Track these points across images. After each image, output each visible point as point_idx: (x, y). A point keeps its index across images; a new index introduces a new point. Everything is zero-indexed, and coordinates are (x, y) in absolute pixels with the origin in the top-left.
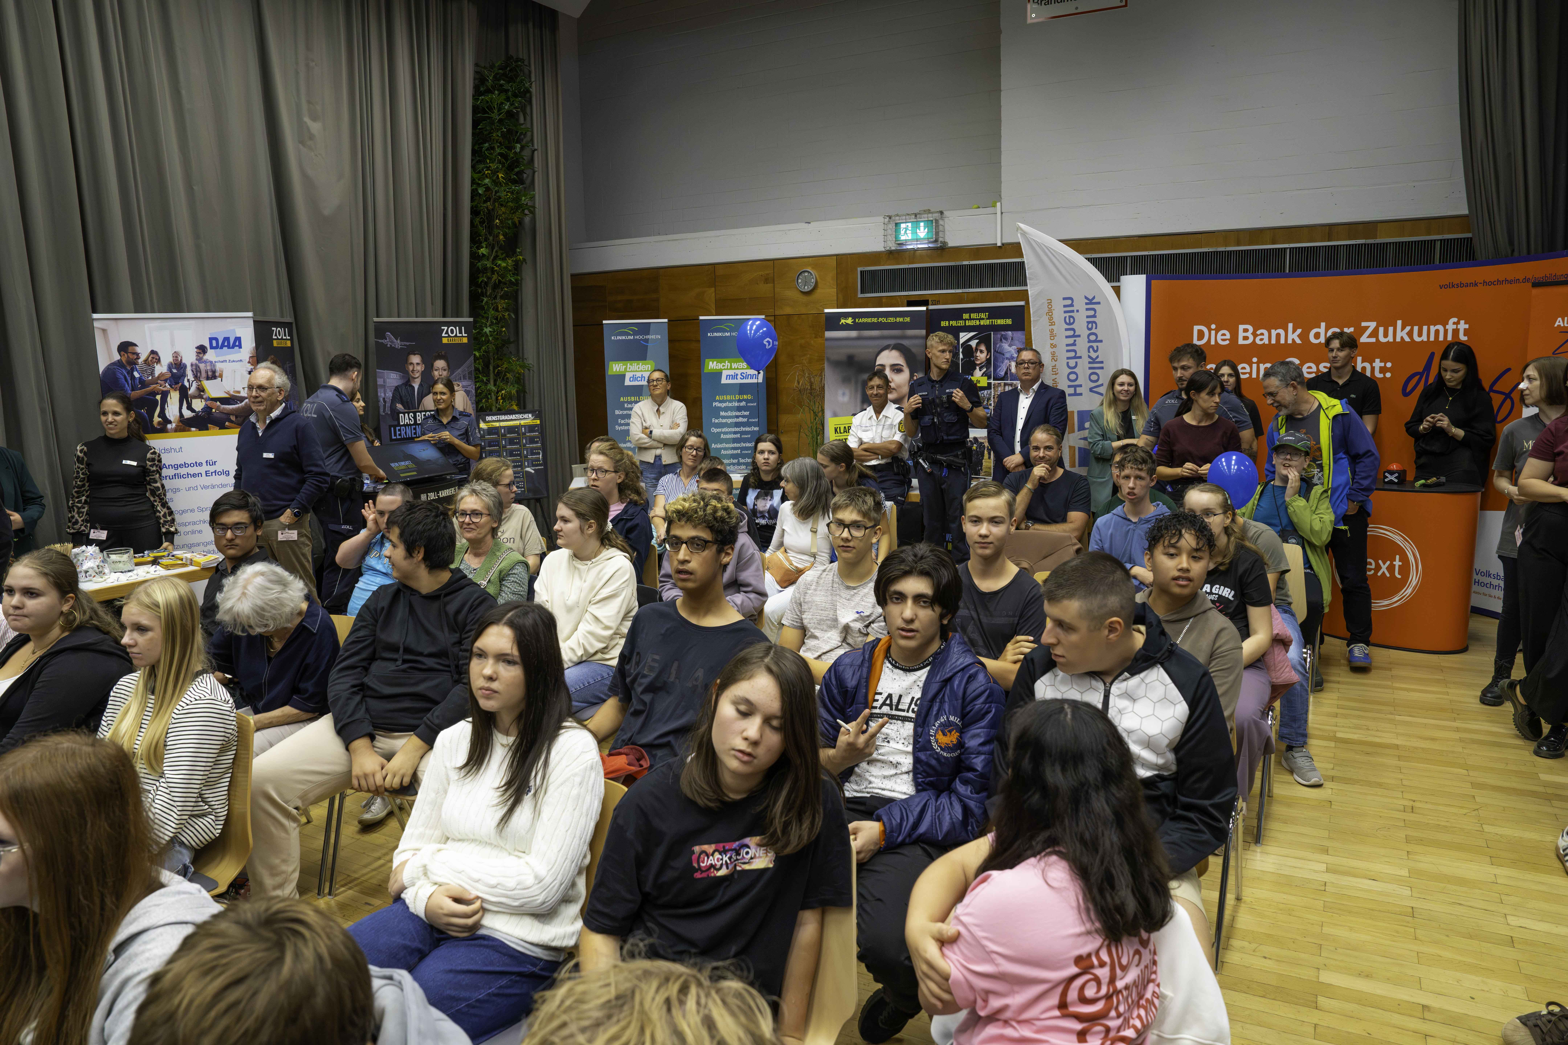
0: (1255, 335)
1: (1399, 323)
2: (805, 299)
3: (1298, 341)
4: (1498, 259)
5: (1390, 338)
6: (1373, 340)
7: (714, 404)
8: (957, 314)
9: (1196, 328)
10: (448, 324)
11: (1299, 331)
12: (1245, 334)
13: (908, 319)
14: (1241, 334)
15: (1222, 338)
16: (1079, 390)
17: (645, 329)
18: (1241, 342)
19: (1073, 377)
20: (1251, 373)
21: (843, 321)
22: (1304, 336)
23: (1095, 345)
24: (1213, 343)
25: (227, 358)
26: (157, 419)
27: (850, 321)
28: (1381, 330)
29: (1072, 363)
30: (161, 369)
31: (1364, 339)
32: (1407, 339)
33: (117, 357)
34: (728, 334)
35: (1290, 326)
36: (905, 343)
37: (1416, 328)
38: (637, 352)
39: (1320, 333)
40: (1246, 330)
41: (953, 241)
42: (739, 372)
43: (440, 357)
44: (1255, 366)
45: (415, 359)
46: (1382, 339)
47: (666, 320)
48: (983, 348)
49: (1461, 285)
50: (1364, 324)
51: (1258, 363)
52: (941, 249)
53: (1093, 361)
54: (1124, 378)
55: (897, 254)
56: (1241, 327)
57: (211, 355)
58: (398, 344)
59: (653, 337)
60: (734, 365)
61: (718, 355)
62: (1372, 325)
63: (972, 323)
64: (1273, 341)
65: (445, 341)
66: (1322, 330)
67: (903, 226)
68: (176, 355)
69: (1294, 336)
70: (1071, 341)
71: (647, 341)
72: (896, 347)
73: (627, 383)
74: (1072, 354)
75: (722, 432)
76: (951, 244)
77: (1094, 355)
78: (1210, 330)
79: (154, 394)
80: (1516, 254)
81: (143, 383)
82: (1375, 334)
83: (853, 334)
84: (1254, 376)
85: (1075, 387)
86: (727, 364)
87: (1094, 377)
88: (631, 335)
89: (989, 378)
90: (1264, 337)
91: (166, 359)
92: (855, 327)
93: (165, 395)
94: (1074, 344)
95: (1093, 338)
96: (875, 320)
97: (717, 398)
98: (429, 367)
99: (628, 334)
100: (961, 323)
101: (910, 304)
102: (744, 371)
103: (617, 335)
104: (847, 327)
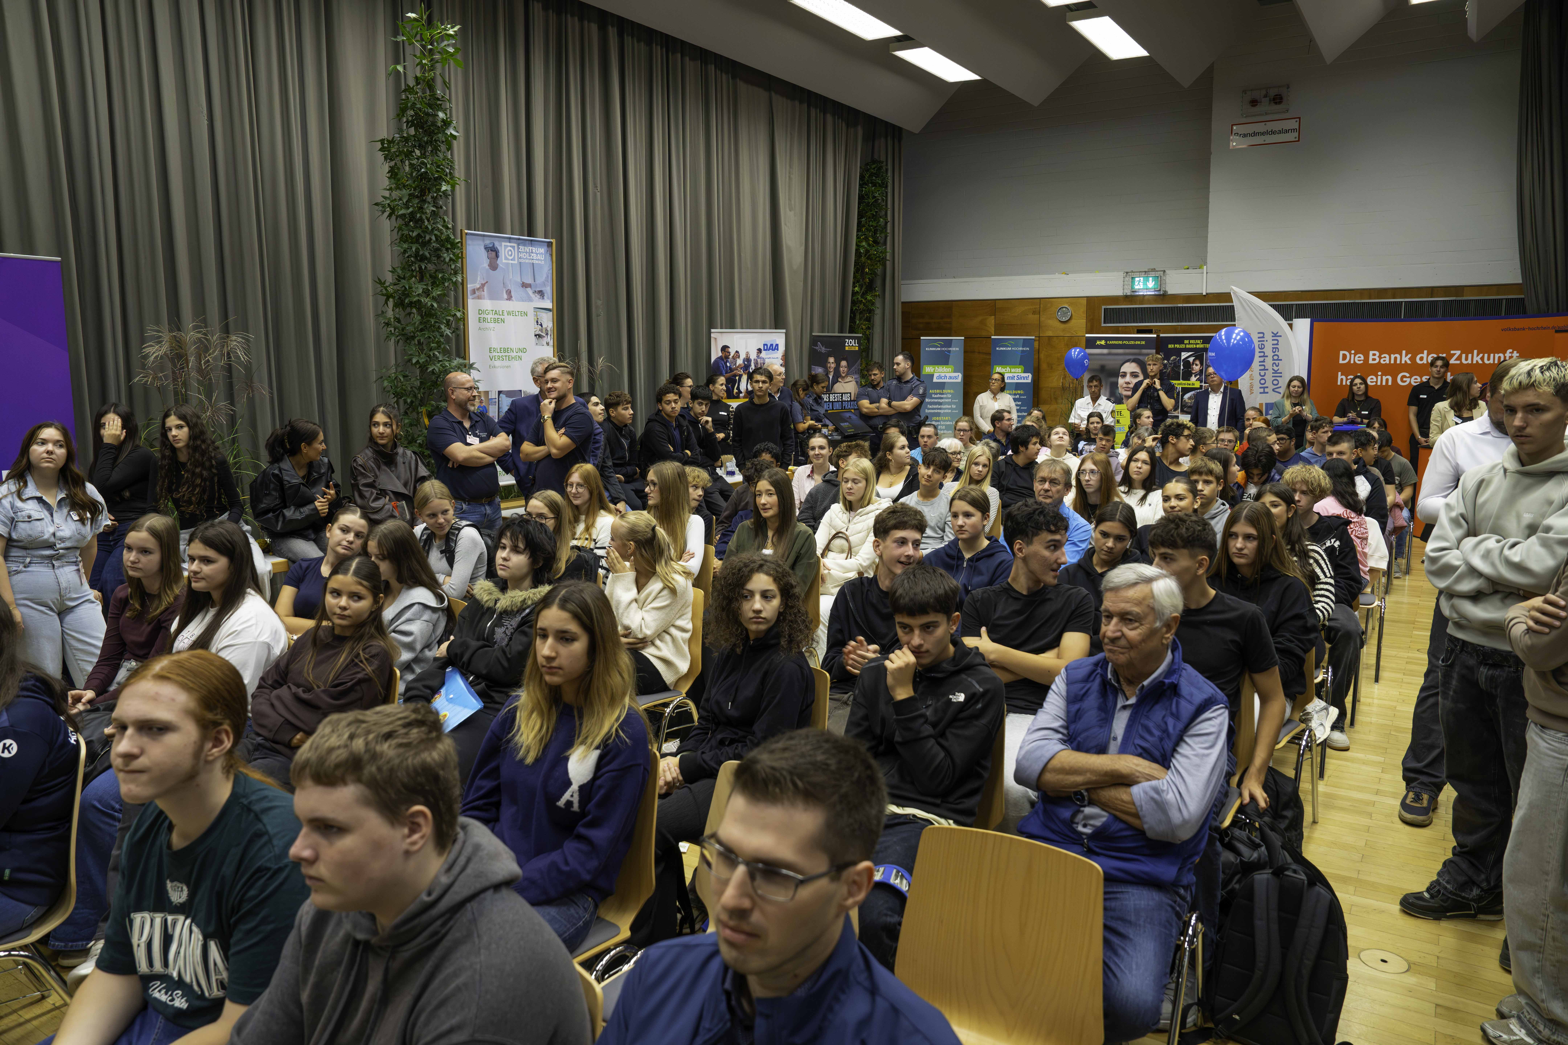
0: (1380, 357)
1: (1475, 352)
2: (1063, 326)
3: (1409, 362)
4: (1540, 314)
5: (1469, 361)
6: (1458, 362)
8: (1180, 340)
9: (1342, 353)
10: (849, 338)
11: (1410, 356)
12: (1374, 357)
13: (1143, 343)
14: (1371, 357)
15: (1359, 359)
16: (1266, 390)
17: (949, 344)
18: (1371, 362)
19: (1263, 382)
20: (1376, 382)
21: (1098, 343)
22: (1413, 359)
23: (1277, 362)
24: (1352, 362)
25: (771, 356)
26: (735, 391)
27: (1103, 342)
28: (1464, 356)
29: (1262, 373)
30: (740, 362)
31: (1452, 361)
32: (1480, 362)
33: (720, 354)
34: (1009, 349)
35: (1404, 352)
36: (1141, 358)
37: (1486, 355)
38: (942, 359)
39: (1425, 358)
40: (1374, 355)
41: (1171, 290)
42: (1016, 375)
43: (844, 359)
44: (1379, 378)
45: (831, 360)
46: (1464, 362)
47: (963, 338)
48: (1198, 362)
49: (1515, 329)
50: (1452, 352)
51: (1382, 376)
52: (1163, 296)
53: (1276, 372)
54: (1296, 383)
55: (1130, 298)
56: (1371, 353)
57: (764, 354)
58: (823, 350)
59: (954, 349)
60: (1013, 370)
61: (1003, 363)
62: (1458, 353)
63: (1191, 346)
64: (1392, 362)
65: (847, 348)
66: (1425, 355)
67: (1137, 279)
68: (747, 353)
69: (1406, 359)
70: (1262, 359)
71: (949, 351)
72: (1134, 361)
73: (935, 380)
74: (1262, 368)
76: (1169, 293)
77: (1276, 368)
78: (1350, 354)
79: (735, 376)
80: (1550, 311)
81: (731, 370)
82: (1459, 358)
83: (1105, 351)
84: (1379, 383)
85: (1264, 388)
87: (1275, 382)
88: (939, 347)
89: (1201, 382)
90: (1386, 359)
91: (743, 356)
92: (1106, 346)
93: (740, 376)
94: (1264, 361)
95: (1276, 358)
96: (1120, 342)
98: (838, 365)
99: (937, 347)
100: (1183, 346)
101: (1139, 332)
102: (1020, 374)
103: (929, 347)
104: (1101, 347)
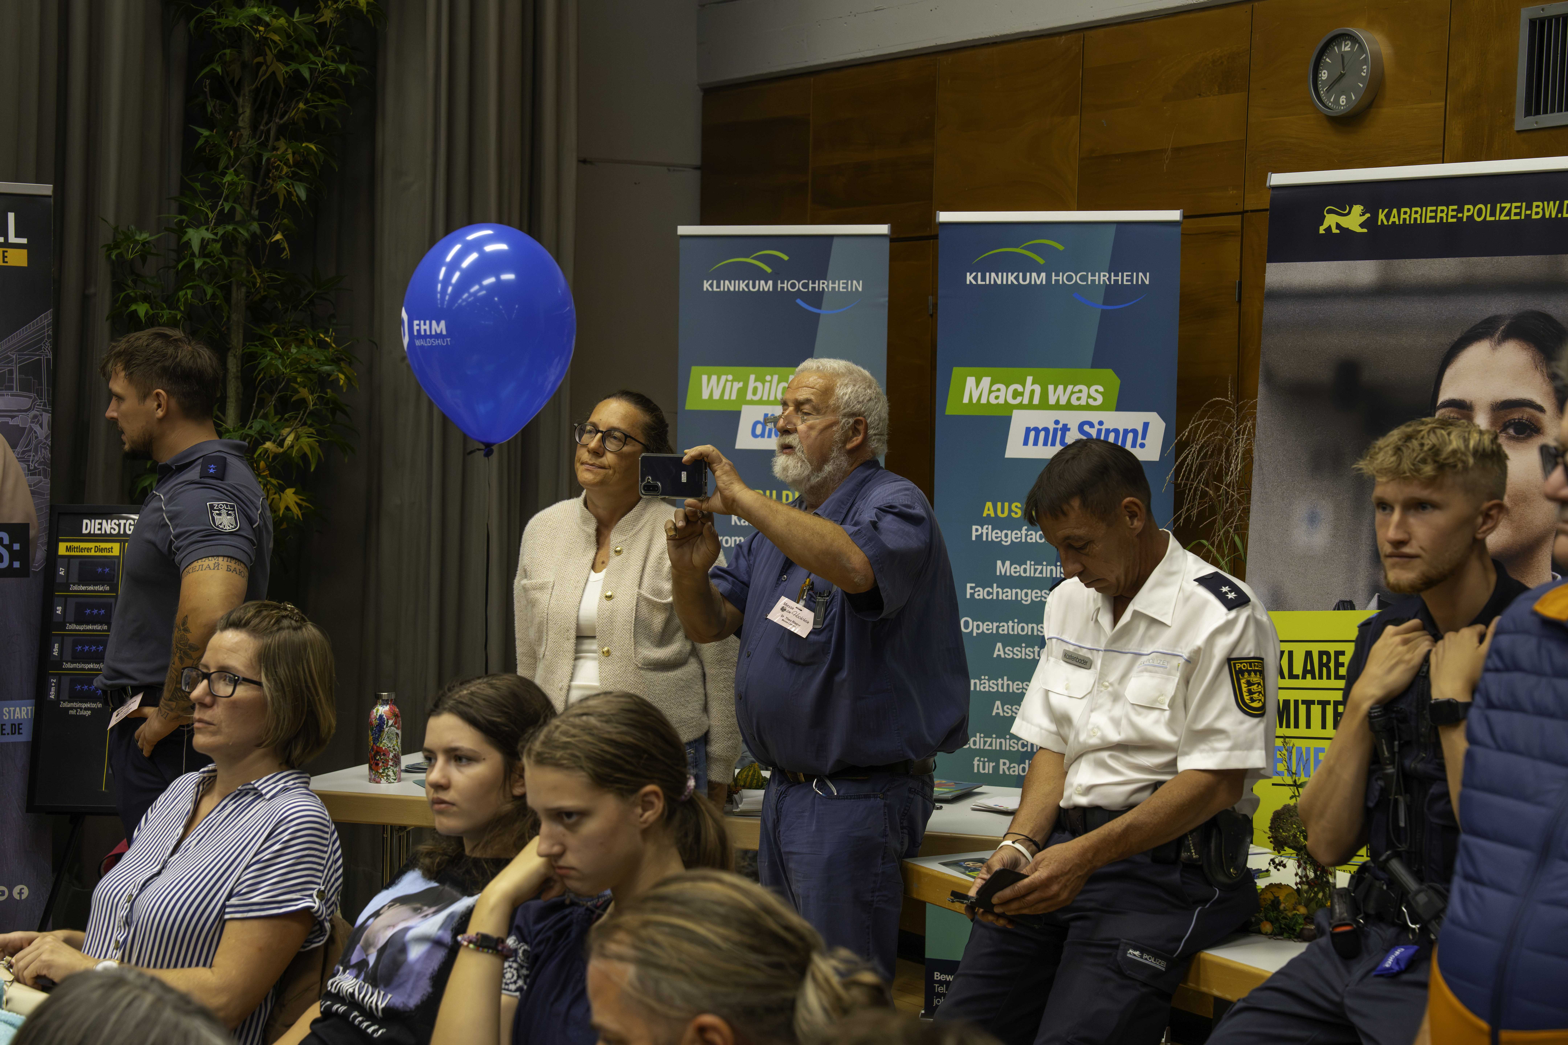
7: (976, 531)
21: (1331, 220)
34: (1038, 279)
47: (883, 229)
59: (839, 286)
60: (1056, 391)
71: (817, 298)
75: (996, 637)
86: (1031, 387)
88: (766, 277)
96: (1447, 214)
97: (988, 509)
99: (756, 274)
102: (1093, 417)
103: (720, 276)
